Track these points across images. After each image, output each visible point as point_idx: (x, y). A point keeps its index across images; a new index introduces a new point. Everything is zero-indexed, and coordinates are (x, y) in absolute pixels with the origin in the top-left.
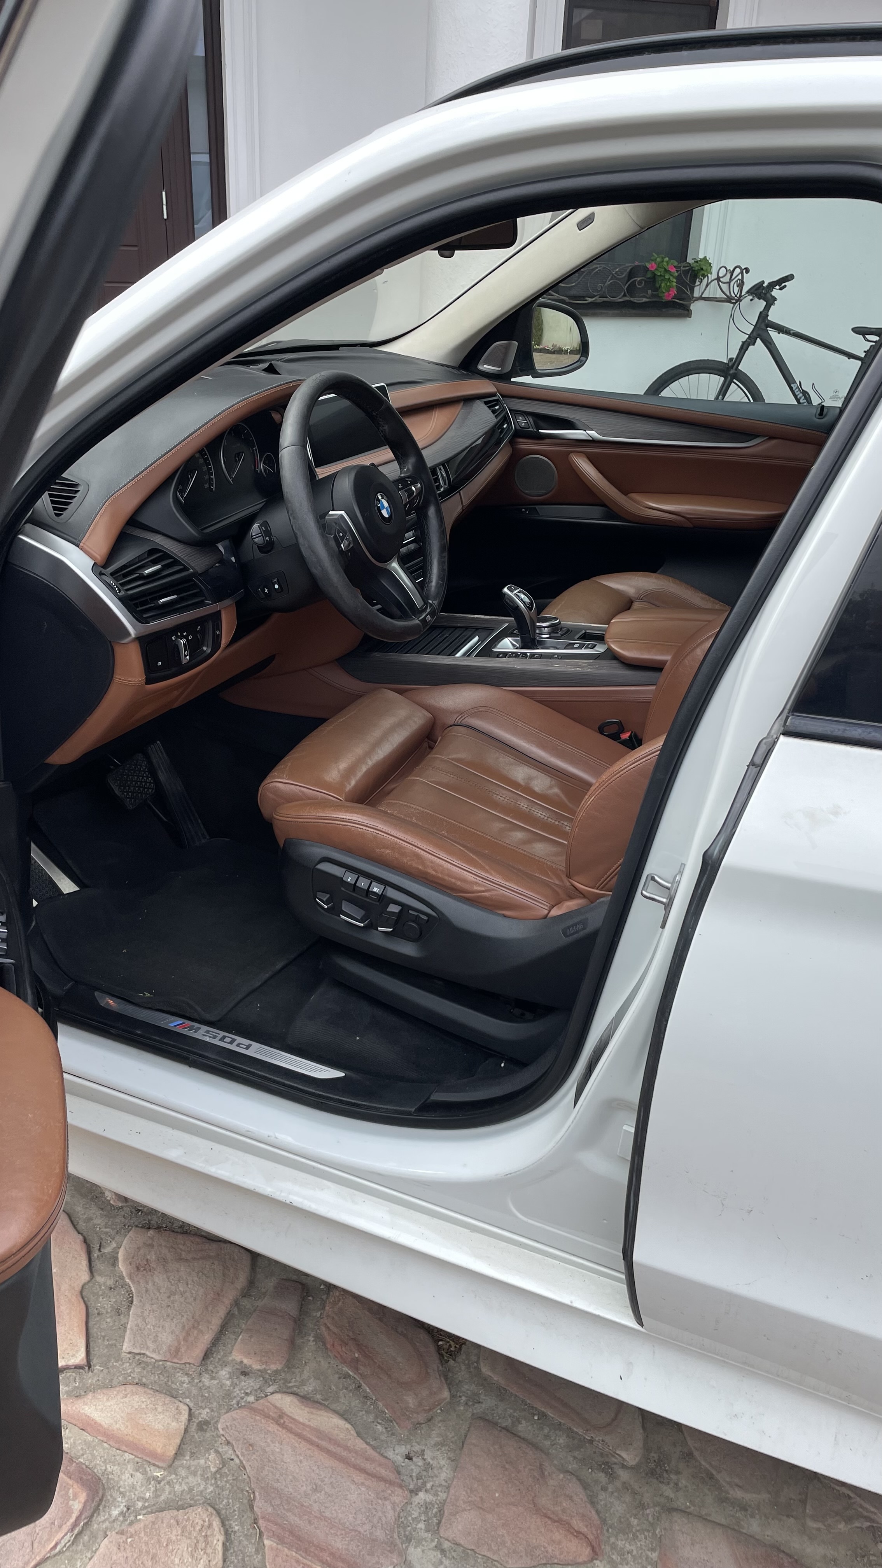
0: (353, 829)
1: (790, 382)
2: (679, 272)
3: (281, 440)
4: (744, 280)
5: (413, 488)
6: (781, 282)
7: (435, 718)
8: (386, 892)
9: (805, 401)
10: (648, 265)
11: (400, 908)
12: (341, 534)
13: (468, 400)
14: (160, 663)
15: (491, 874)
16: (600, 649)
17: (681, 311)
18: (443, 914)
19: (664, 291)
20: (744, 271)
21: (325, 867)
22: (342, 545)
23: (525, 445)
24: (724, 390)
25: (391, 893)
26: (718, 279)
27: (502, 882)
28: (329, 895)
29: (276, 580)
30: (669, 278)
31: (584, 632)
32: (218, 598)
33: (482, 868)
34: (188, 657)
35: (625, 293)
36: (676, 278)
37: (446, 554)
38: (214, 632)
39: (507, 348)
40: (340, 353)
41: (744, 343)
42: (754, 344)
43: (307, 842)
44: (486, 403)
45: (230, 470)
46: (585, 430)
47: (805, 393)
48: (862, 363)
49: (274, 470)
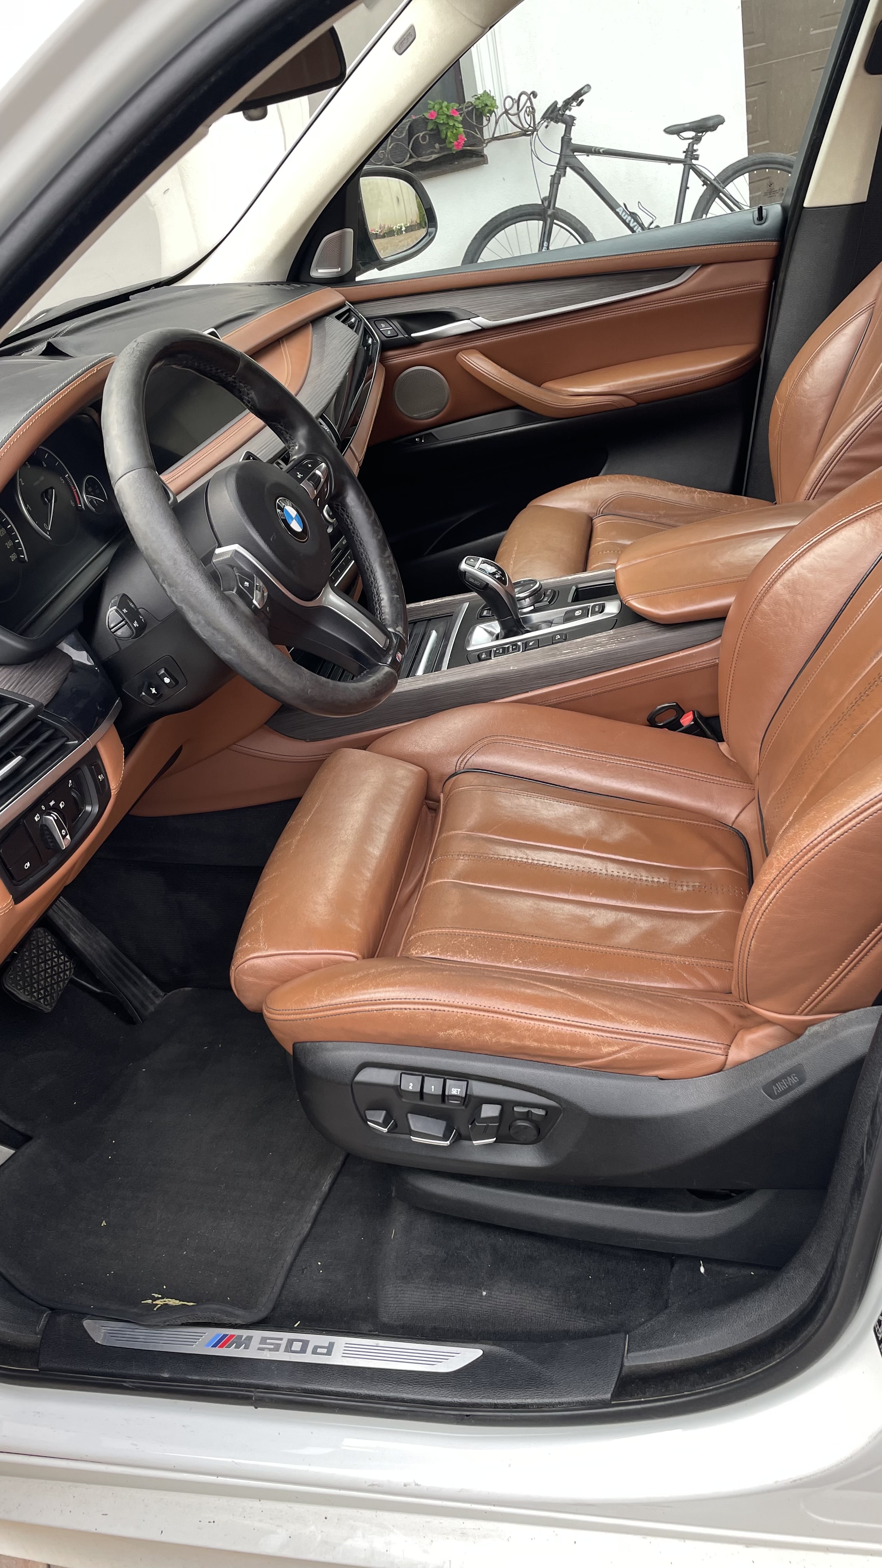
0: (395, 1012)
1: (614, 207)
2: (463, 115)
3: (109, 466)
4: (535, 106)
5: (318, 472)
6: (577, 97)
7: (427, 772)
8: (472, 1089)
9: (635, 223)
10: (427, 115)
11: (498, 1107)
12: (247, 584)
13: (316, 320)
14: (28, 864)
15: (621, 1022)
16: (612, 608)
17: (475, 159)
18: (567, 1102)
19: (452, 140)
20: (531, 96)
21: (367, 1076)
22: (254, 601)
23: (398, 358)
24: (546, 235)
25: (479, 1089)
26: (506, 112)
27: (643, 1029)
28: (384, 1112)
29: (163, 671)
30: (454, 125)
31: (574, 588)
32: (87, 731)
33: (604, 1016)
34: (68, 837)
35: (411, 155)
36: (462, 122)
37: (389, 552)
38: (95, 780)
39: (342, 239)
40: (131, 304)
41: (553, 177)
42: (565, 175)
43: (330, 1045)
44: (338, 317)
45: (41, 519)
46: (469, 319)
47: (633, 215)
48: (684, 165)
49: (103, 497)
